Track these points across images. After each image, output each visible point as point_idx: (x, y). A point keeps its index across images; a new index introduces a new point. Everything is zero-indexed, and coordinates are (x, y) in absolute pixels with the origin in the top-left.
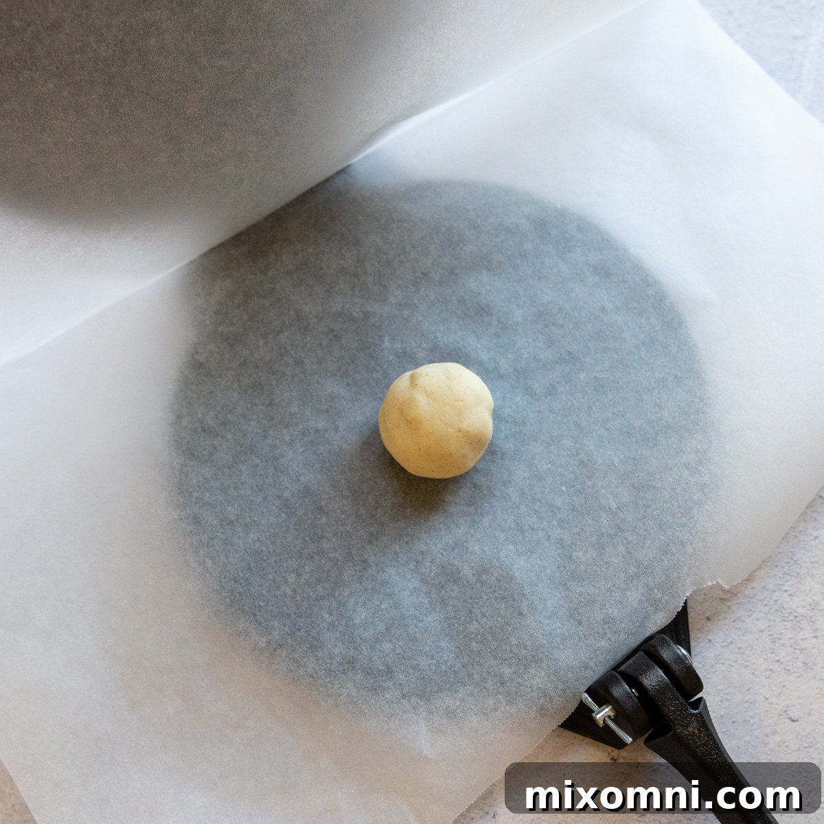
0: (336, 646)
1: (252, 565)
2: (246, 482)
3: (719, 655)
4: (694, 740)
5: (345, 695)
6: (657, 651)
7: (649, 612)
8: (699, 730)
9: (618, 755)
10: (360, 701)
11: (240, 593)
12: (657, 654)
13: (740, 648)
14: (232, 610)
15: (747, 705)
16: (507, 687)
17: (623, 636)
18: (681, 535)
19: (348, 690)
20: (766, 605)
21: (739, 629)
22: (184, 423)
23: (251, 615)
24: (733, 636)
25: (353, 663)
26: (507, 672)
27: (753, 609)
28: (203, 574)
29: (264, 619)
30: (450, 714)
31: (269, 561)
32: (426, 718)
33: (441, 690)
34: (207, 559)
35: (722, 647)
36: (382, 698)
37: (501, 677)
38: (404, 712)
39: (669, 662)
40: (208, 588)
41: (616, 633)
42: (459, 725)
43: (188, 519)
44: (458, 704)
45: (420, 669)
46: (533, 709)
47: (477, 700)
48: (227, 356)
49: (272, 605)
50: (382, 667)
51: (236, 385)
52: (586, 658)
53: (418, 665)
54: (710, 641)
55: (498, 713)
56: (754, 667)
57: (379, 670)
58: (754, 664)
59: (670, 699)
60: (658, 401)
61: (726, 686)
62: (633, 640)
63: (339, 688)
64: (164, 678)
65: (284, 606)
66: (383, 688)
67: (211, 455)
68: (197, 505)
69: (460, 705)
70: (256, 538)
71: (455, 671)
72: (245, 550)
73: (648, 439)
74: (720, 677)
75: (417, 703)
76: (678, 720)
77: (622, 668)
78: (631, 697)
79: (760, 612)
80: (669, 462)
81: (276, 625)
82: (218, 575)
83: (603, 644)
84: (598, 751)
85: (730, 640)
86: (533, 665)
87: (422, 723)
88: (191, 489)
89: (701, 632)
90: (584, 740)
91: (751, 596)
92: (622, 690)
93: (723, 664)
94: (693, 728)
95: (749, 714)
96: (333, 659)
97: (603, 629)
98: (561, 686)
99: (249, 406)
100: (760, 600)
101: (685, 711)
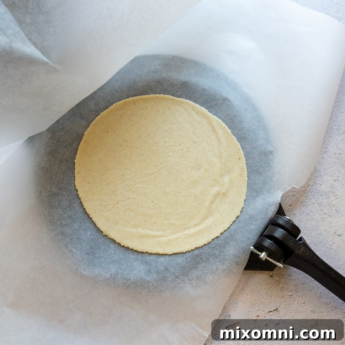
0: (140, 267)
1: (93, 245)
2: (78, 211)
3: (300, 219)
4: (304, 254)
5: (151, 285)
6: (277, 222)
7: (267, 207)
8: (305, 249)
9: (272, 274)
10: (159, 286)
11: (92, 259)
12: (277, 223)
13: (307, 213)
14: (91, 267)
15: (318, 236)
16: (219, 258)
17: (260, 221)
18: (269, 175)
19: (152, 283)
20: (312, 192)
21: (304, 205)
22: (43, 194)
23: (99, 266)
24: (303, 209)
25: (150, 271)
26: (217, 252)
27: (307, 196)
28: (73, 256)
29: (106, 266)
30: (198, 278)
31: (100, 241)
32: (189, 283)
33: (191, 269)
34: (72, 249)
35: (300, 215)
36: (168, 281)
37: (215, 255)
38: (179, 284)
39: (283, 225)
40: (77, 260)
41: (256, 221)
42: (205, 281)
43: (58, 234)
44: (200, 272)
45: (179, 264)
46: (233, 264)
47: (208, 268)
48: (52, 160)
49: (107, 259)
50: (163, 269)
51: (60, 171)
52: (248, 235)
53: (178, 262)
54: (294, 214)
55: (219, 270)
56: (316, 219)
57: (162, 270)
58: (315, 218)
59: (290, 240)
60: (240, 120)
61: (307, 231)
62: (265, 221)
63: (148, 283)
64: (71, 305)
65: (113, 258)
66: (166, 277)
67: (59, 204)
68: (61, 227)
69: (202, 273)
70: (91, 234)
71: (194, 259)
72: (88, 240)
73: (242, 137)
74: (303, 227)
75: (183, 278)
76: (295, 248)
77: (265, 233)
78: (273, 244)
79: (310, 196)
80: (254, 145)
81: (112, 266)
82: (80, 254)
83: (253, 227)
84: (264, 274)
85: (302, 211)
86: (227, 246)
87: (188, 286)
88: (56, 221)
89: (289, 212)
90: (256, 272)
91: (305, 190)
92: (268, 243)
93: (303, 222)
94: (302, 249)
95: (320, 239)
96: (141, 272)
97: (251, 221)
98: (241, 250)
99: (69, 178)
100: (309, 191)
101: (297, 243)
